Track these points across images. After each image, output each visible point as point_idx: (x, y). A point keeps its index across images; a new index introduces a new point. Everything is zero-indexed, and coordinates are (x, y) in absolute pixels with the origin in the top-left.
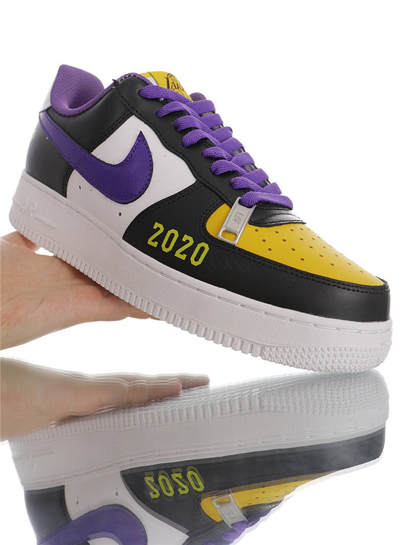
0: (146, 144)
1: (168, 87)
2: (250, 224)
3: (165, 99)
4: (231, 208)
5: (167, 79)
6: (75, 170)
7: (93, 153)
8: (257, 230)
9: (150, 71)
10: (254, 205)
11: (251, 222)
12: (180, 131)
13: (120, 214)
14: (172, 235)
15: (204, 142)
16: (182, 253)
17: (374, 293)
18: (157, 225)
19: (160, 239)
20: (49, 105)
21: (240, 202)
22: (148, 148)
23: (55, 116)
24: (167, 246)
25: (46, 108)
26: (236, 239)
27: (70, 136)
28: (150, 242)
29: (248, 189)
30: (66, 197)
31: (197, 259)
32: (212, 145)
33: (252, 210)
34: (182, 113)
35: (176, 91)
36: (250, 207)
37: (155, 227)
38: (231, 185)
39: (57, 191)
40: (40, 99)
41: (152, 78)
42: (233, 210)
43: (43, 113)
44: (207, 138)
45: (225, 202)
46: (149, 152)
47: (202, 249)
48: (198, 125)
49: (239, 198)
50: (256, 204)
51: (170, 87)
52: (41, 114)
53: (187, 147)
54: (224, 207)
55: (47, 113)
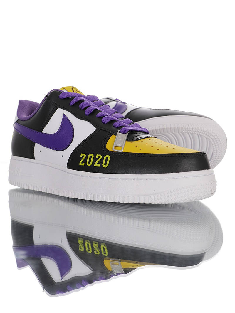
0: (68, 119)
1: (73, 92)
2: (127, 141)
3: (72, 97)
4: (116, 136)
5: (72, 89)
6: (36, 143)
7: (43, 132)
8: (132, 143)
9: (63, 87)
10: (128, 132)
11: (128, 140)
12: (83, 110)
13: (63, 156)
14: (91, 157)
15: (96, 111)
16: (97, 164)
17: (198, 156)
18: (82, 155)
19: (85, 161)
20: (17, 118)
21: (120, 132)
22: (69, 121)
23: (22, 122)
24: (89, 163)
25: (16, 121)
26: (122, 149)
27: (30, 128)
28: (81, 164)
29: (123, 126)
30: (35, 159)
31: (105, 164)
32: (100, 111)
33: (127, 135)
34: (82, 101)
35: (77, 93)
36: (126, 133)
37: (81, 156)
38: (114, 126)
39: (29, 158)
40: (13, 117)
41: (65, 90)
42: (117, 136)
43: (15, 124)
44: (96, 109)
45: (112, 134)
46: (70, 123)
47: (107, 158)
48: (91, 105)
49: (119, 131)
50: (128, 131)
51: (74, 91)
52: (14, 125)
53: (88, 115)
54: (113, 136)
55: (17, 123)
